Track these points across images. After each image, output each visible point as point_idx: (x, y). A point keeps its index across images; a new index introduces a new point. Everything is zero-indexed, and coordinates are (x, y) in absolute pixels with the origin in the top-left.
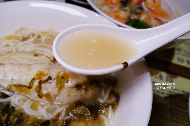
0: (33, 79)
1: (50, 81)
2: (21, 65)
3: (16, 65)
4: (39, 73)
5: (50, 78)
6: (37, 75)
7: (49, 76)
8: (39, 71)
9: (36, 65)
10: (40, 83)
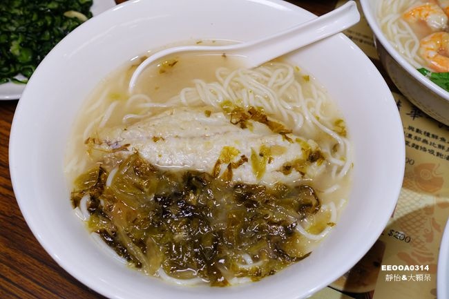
0: (218, 163)
1: (245, 164)
2: (192, 138)
3: (185, 138)
4: (226, 151)
5: (244, 159)
6: (223, 154)
7: (242, 155)
8: (224, 148)
9: (217, 137)
10: (230, 167)
